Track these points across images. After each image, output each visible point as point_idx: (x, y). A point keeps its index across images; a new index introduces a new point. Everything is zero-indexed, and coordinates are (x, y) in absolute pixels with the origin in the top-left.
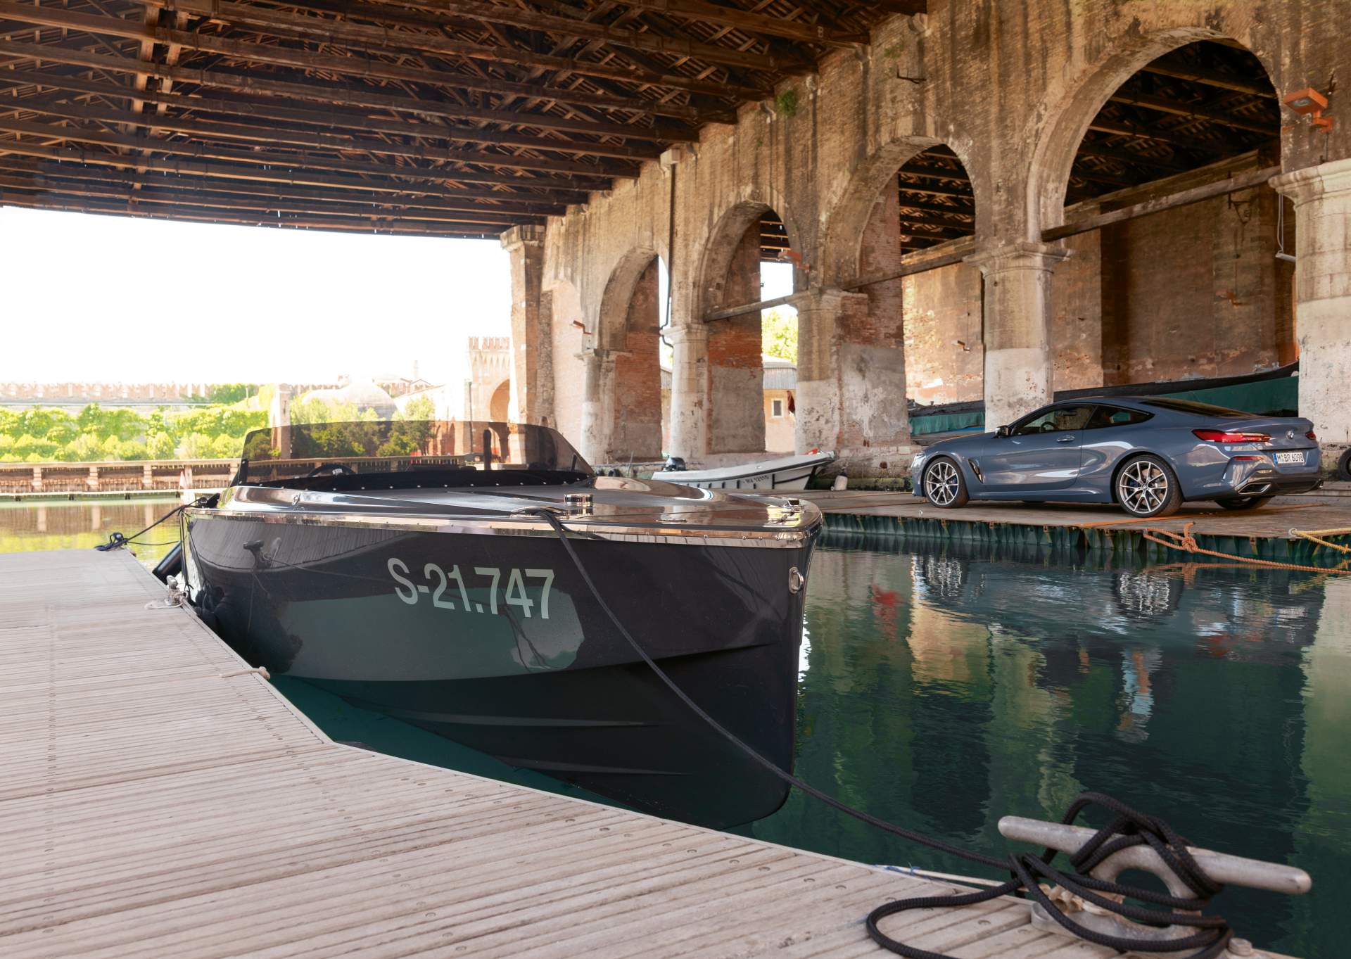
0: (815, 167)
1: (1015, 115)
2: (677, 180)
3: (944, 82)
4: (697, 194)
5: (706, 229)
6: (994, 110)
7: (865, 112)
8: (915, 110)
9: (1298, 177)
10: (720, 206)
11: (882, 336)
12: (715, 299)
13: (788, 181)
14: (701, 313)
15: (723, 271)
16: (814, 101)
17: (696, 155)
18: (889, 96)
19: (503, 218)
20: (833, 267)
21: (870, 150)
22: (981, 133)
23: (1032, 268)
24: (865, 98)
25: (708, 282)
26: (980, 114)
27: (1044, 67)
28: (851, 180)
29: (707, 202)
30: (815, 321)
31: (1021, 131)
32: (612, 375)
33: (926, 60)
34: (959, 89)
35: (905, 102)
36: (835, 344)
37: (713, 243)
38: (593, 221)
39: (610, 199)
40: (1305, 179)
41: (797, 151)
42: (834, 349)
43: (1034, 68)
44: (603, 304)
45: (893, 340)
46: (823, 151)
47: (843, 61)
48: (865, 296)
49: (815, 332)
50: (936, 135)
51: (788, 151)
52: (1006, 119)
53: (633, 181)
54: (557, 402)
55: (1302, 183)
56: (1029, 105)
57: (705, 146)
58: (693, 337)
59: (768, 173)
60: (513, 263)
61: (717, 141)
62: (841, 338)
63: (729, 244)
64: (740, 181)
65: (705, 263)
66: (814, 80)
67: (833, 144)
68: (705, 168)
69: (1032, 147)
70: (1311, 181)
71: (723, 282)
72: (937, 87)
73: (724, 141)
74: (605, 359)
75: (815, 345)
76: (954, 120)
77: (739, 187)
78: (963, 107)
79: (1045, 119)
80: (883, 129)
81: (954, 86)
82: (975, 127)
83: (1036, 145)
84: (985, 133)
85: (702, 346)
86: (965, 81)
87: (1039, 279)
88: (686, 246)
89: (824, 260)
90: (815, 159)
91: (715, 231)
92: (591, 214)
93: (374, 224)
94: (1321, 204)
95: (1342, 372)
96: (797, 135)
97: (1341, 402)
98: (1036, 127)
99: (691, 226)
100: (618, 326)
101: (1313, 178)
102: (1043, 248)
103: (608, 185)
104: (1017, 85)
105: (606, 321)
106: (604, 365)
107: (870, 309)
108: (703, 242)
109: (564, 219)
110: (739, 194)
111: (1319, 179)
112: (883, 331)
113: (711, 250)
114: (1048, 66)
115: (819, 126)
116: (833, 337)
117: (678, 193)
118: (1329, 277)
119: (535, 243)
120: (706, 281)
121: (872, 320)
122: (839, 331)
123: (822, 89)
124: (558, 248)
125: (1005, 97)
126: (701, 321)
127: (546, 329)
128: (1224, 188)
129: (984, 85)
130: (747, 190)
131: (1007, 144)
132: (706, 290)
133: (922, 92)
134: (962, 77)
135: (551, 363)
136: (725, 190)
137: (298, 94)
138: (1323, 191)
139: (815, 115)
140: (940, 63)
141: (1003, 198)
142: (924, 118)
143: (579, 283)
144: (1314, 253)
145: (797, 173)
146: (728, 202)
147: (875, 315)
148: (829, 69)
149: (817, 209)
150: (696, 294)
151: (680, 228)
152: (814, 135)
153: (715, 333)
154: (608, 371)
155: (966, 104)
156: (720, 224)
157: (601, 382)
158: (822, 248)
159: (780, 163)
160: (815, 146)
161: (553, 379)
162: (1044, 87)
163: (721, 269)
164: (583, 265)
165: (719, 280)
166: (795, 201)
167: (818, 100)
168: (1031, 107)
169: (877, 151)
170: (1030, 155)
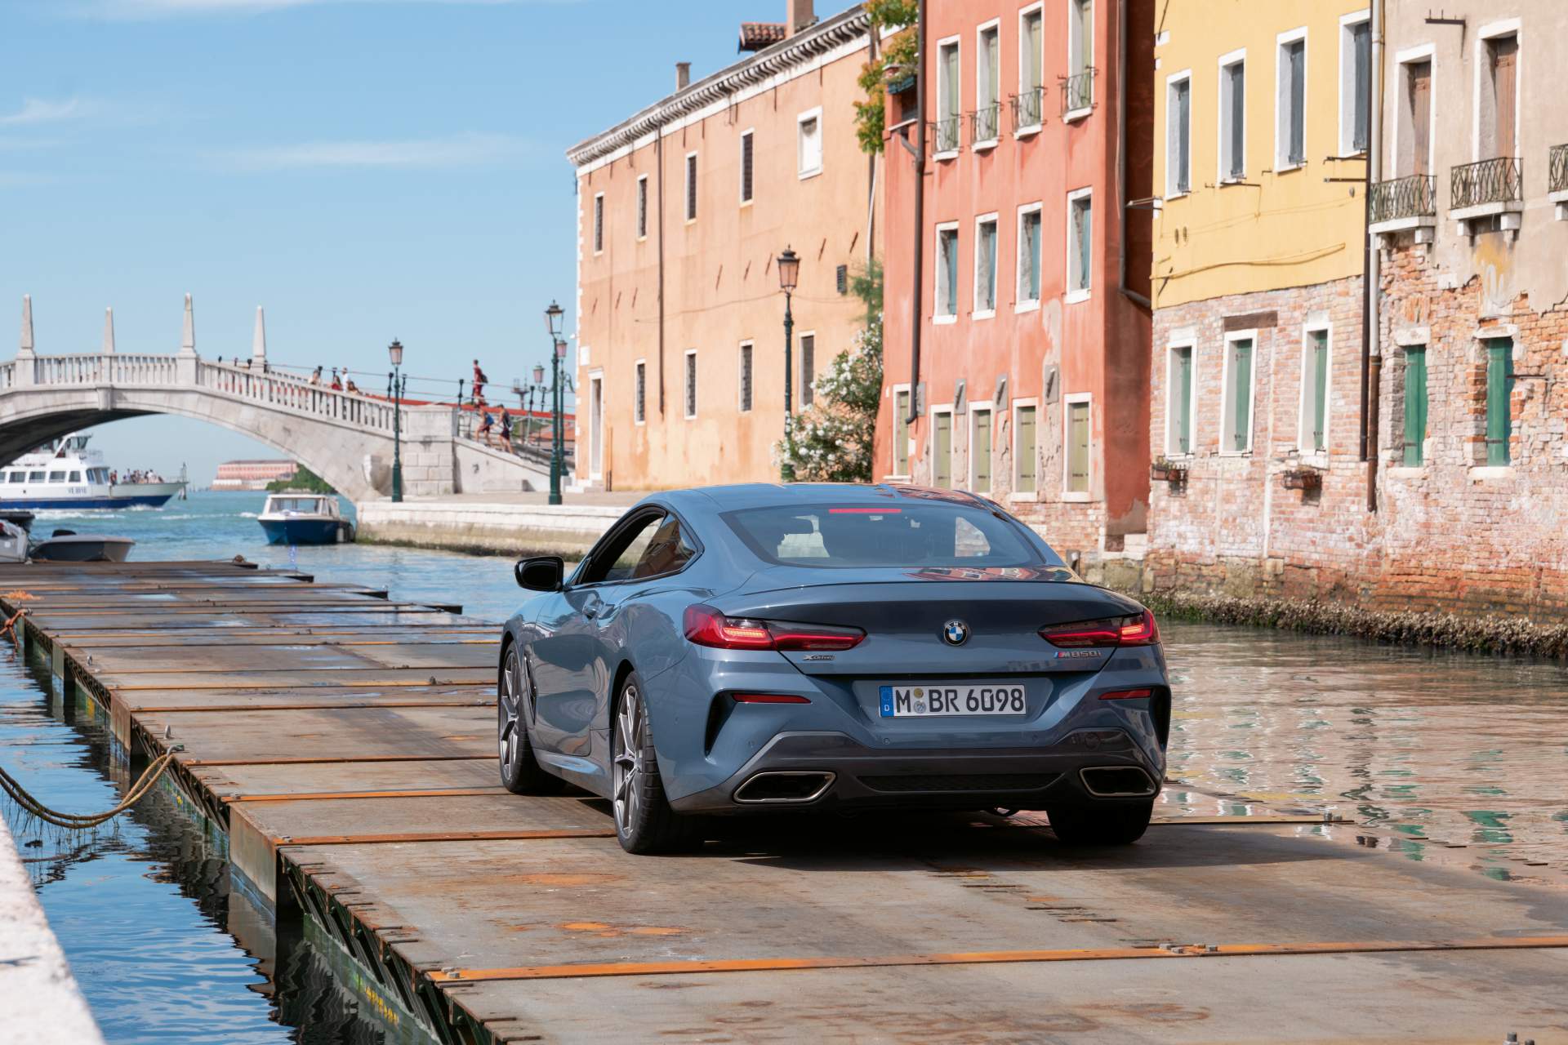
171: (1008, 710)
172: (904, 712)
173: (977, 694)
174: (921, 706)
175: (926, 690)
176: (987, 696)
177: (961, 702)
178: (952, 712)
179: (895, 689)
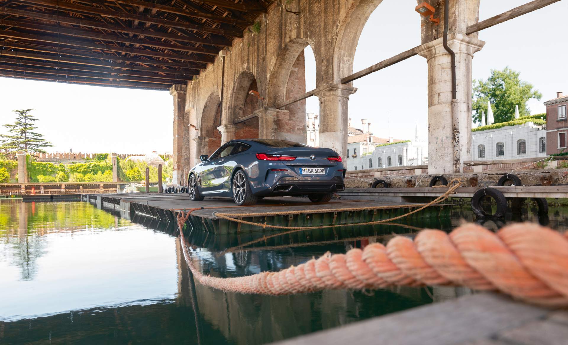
0: (266, 55)
1: (329, 26)
2: (225, 62)
3: (306, 14)
4: (231, 68)
5: (233, 84)
6: (322, 24)
7: (281, 30)
8: (297, 27)
9: (426, 47)
10: (237, 73)
11: (296, 129)
12: (239, 114)
13: (258, 61)
14: (232, 120)
15: (243, 102)
16: (266, 26)
17: (231, 52)
18: (289, 21)
19: (168, 81)
20: (273, 98)
21: (283, 46)
22: (318, 35)
23: (336, 96)
24: (282, 23)
25: (235, 107)
26: (318, 27)
27: (339, 4)
28: (277, 60)
29: (233, 72)
30: (265, 122)
31: (331, 33)
32: (206, 148)
33: (301, 4)
34: (311, 16)
35: (294, 23)
36: (273, 133)
37: (236, 90)
38: (201, 82)
39: (205, 73)
40: (429, 48)
41: (261, 49)
42: (273, 134)
43: (335, 5)
44: (202, 117)
45: (302, 132)
46: (269, 47)
47: (275, 8)
48: (288, 111)
49: (265, 127)
50: (304, 37)
51: (258, 48)
52: (326, 29)
53: (212, 64)
54: (191, 159)
55: (428, 50)
56: (334, 21)
57: (234, 48)
58: (229, 131)
59: (252, 58)
60: (174, 101)
61: (237, 46)
62: (276, 129)
63: (244, 90)
64: (243, 63)
65: (233, 98)
66: (265, 16)
67: (271, 44)
68: (233, 58)
69: (335, 40)
70: (431, 49)
71: (243, 107)
72: (304, 16)
73: (239, 46)
74: (203, 141)
75: (265, 132)
76: (310, 30)
77: (243, 65)
78: (312, 24)
79: (339, 27)
80: (287, 36)
81: (310, 15)
82: (316, 33)
83: (336, 39)
84: (319, 35)
85: (233, 134)
86: (313, 12)
87: (340, 101)
88: (227, 91)
89: (268, 95)
90: (266, 51)
91: (236, 84)
92: (200, 79)
93: (111, 82)
94: (435, 60)
95: (442, 141)
96: (261, 41)
97: (442, 155)
98: (336, 31)
99: (229, 82)
100: (209, 127)
101: (431, 47)
102: (341, 86)
103: (205, 67)
104: (330, 12)
105: (204, 124)
106: (203, 143)
107: (290, 117)
108: (232, 89)
109: (192, 82)
110: (243, 68)
111: (433, 48)
112: (297, 127)
113: (236, 93)
114: (340, 3)
115: (267, 36)
116: (272, 129)
117: (225, 69)
118: (438, 94)
119: (183, 92)
120: (235, 106)
121: (292, 122)
122: (276, 127)
123: (269, 20)
124: (190, 94)
125: (326, 18)
126: (232, 124)
127: (187, 128)
128: (404, 55)
129: (319, 14)
130: (245, 66)
131: (327, 39)
132: (235, 110)
133: (299, 18)
134: (312, 11)
135: (189, 143)
136: (239, 66)
137: (31, 16)
138: (436, 54)
139: (266, 32)
140: (305, 5)
141: (325, 64)
142: (300, 29)
143: (195, 108)
144: (432, 84)
145: (260, 57)
146: (240, 71)
147: (292, 120)
148: (271, 11)
149: (266, 73)
150: (230, 112)
151: (225, 84)
152: (266, 40)
153: (238, 129)
154: (205, 146)
155: (313, 22)
156: (238, 81)
157: (202, 151)
158: (267, 90)
159: (255, 53)
160: (266, 45)
161: (189, 149)
162: (339, 13)
163: (241, 101)
164: (197, 101)
165: (241, 106)
166: (260, 70)
167: (267, 25)
168: (334, 22)
169: (285, 46)
170: (334, 44)
171: (322, 173)
172: (304, 173)
173: (316, 170)
174: (307, 172)
175: (308, 169)
176: (318, 170)
177: (314, 171)
178: (313, 173)
179: (302, 169)
